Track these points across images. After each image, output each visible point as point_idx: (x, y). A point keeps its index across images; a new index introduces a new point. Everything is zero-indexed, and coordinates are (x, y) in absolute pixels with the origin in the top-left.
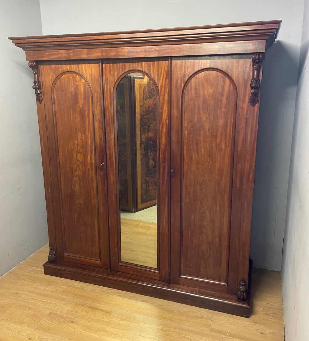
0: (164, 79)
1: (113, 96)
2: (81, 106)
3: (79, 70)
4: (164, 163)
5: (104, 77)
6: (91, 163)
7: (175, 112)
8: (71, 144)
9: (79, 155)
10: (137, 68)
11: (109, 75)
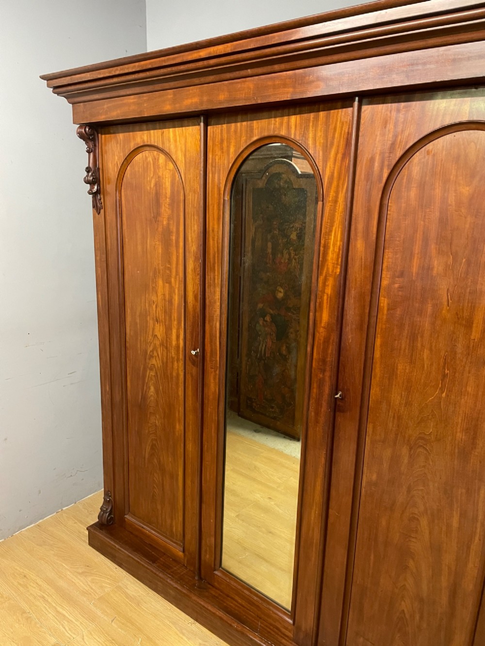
0: (340, 156)
1: (224, 200)
2: (165, 223)
3: (163, 143)
4: (323, 371)
5: (210, 156)
6: (178, 346)
7: (360, 247)
8: (145, 302)
9: (157, 326)
10: (276, 133)
11: (218, 153)
